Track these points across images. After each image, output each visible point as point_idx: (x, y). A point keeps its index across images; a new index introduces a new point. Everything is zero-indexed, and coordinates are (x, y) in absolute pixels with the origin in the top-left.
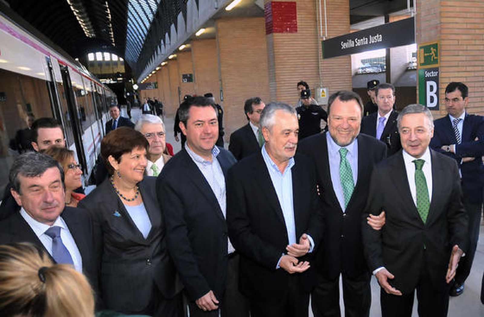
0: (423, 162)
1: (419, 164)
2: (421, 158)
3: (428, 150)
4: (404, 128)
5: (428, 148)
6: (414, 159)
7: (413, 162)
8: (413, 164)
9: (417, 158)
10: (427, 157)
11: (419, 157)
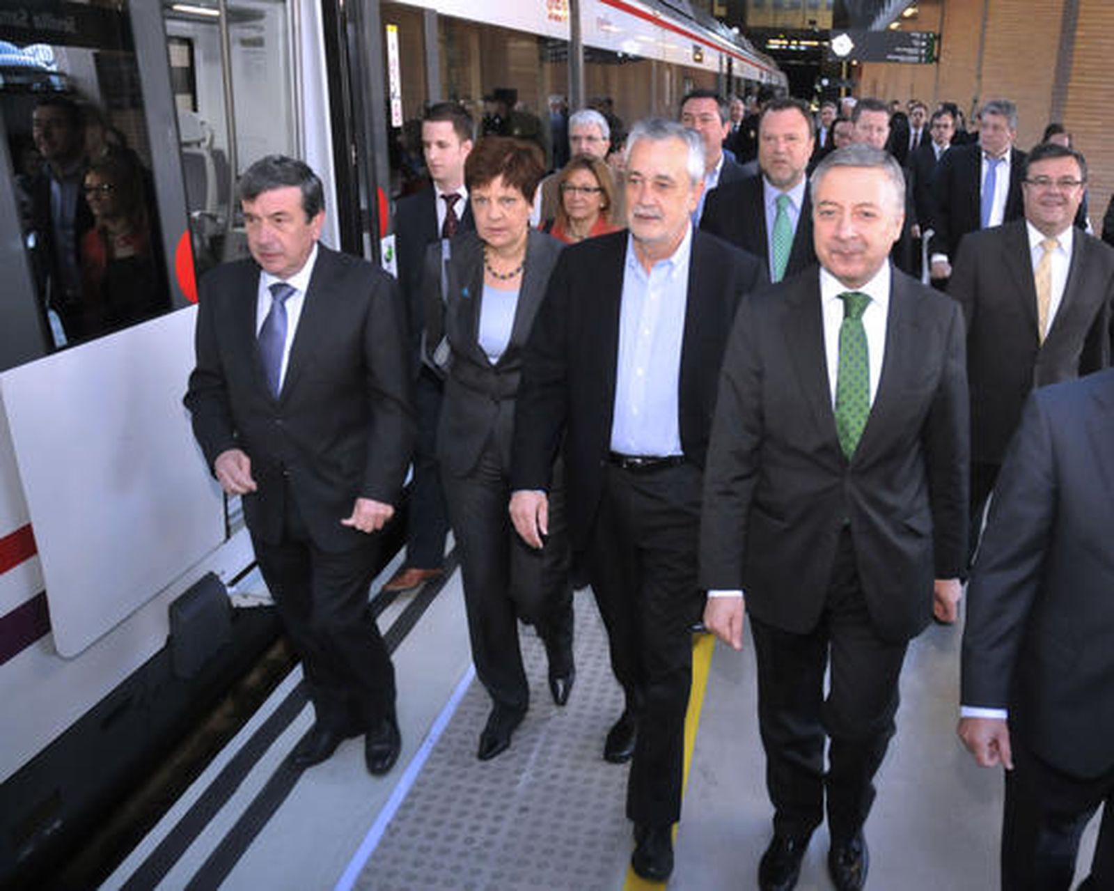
0: (867, 300)
1: (853, 305)
2: (860, 290)
3: (885, 270)
4: (824, 203)
5: (887, 263)
6: (842, 289)
7: (840, 297)
8: (841, 302)
9: (851, 287)
10: (879, 287)
11: (859, 287)
